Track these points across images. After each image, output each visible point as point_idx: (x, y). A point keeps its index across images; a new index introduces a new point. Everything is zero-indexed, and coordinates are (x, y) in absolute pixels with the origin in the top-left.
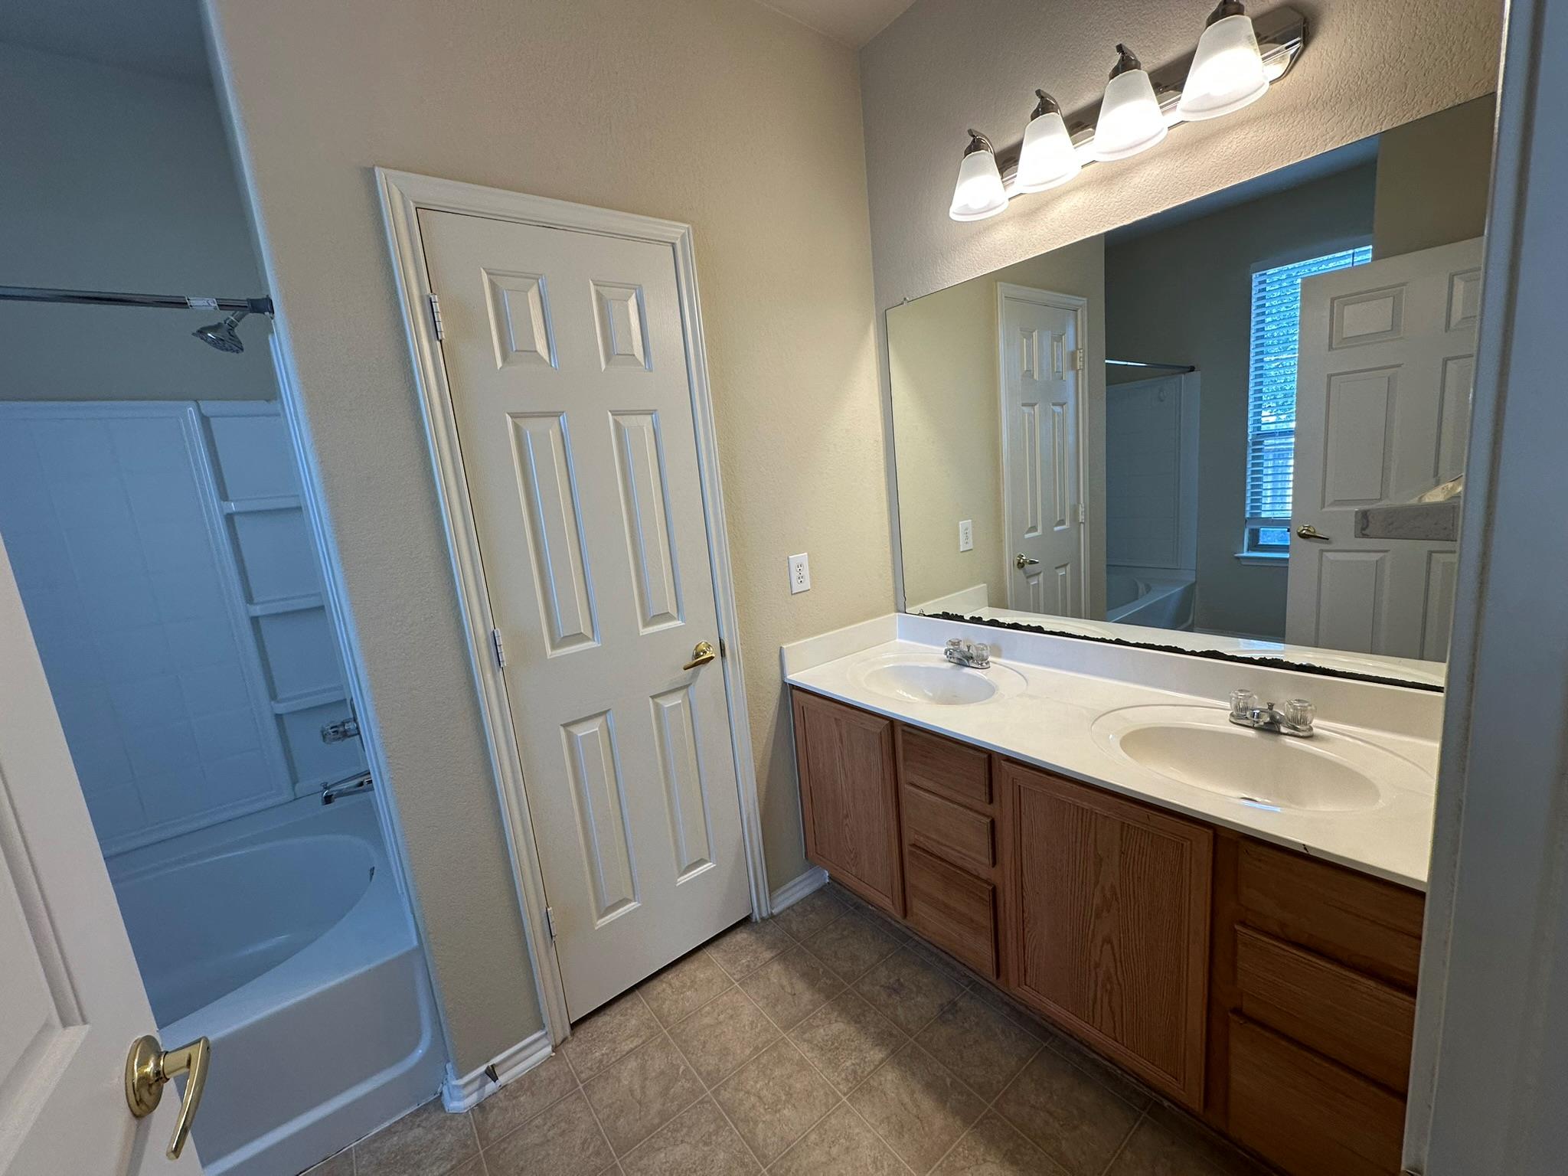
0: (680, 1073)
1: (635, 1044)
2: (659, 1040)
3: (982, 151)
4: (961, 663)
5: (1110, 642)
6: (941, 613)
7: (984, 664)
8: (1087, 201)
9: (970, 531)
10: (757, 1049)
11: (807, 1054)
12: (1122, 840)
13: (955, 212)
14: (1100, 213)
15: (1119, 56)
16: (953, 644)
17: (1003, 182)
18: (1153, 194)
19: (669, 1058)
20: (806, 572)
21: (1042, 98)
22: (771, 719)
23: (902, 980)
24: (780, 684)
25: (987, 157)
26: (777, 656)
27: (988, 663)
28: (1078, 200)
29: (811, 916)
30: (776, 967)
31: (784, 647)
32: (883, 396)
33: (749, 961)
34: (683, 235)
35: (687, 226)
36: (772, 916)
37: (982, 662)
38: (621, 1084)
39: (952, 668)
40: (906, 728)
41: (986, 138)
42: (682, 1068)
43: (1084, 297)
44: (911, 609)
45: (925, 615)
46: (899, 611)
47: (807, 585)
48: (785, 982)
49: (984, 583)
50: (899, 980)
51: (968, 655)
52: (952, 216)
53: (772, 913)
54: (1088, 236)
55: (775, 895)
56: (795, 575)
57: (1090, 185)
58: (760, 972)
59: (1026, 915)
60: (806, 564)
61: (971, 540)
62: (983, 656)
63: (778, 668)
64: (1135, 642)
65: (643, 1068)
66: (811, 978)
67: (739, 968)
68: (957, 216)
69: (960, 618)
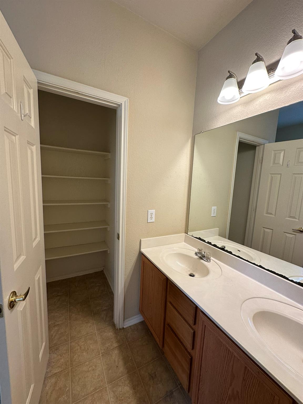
0: (66, 391)
1: (59, 371)
2: (66, 372)
3: (233, 78)
4: (201, 258)
5: (257, 265)
6: (198, 237)
7: (209, 260)
8: (271, 97)
9: (216, 210)
10: (96, 389)
11: (111, 399)
12: (245, 374)
13: (220, 100)
14: (276, 102)
15: (293, 35)
16: (200, 250)
17: (239, 91)
18: (300, 94)
19: (66, 382)
20: (154, 216)
21: (258, 56)
22: (133, 262)
23: (156, 373)
24: (138, 252)
25: (233, 81)
26: (139, 242)
27: (210, 260)
28: (267, 97)
29: (135, 332)
30: (116, 352)
31: (141, 239)
32: (190, 163)
33: (108, 346)
34: (125, 101)
35: (127, 98)
36: (123, 328)
37: (208, 260)
38: (46, 389)
39: (198, 259)
40: (170, 282)
41: (235, 75)
42: (68, 389)
43: (267, 140)
44: (189, 233)
45: (193, 237)
46: (186, 233)
47: (153, 220)
48: (116, 360)
49: (218, 228)
50: (155, 373)
51: (204, 255)
52: (218, 101)
53: (123, 327)
54: (269, 110)
55: (126, 321)
56: (149, 216)
57: (273, 91)
58: (110, 352)
59: (201, 377)
60: (154, 214)
61: (215, 213)
62: (208, 258)
63: (138, 246)
64: (267, 269)
65: (56, 383)
66: (126, 360)
67: (104, 348)
68: (220, 102)
69: (204, 241)
